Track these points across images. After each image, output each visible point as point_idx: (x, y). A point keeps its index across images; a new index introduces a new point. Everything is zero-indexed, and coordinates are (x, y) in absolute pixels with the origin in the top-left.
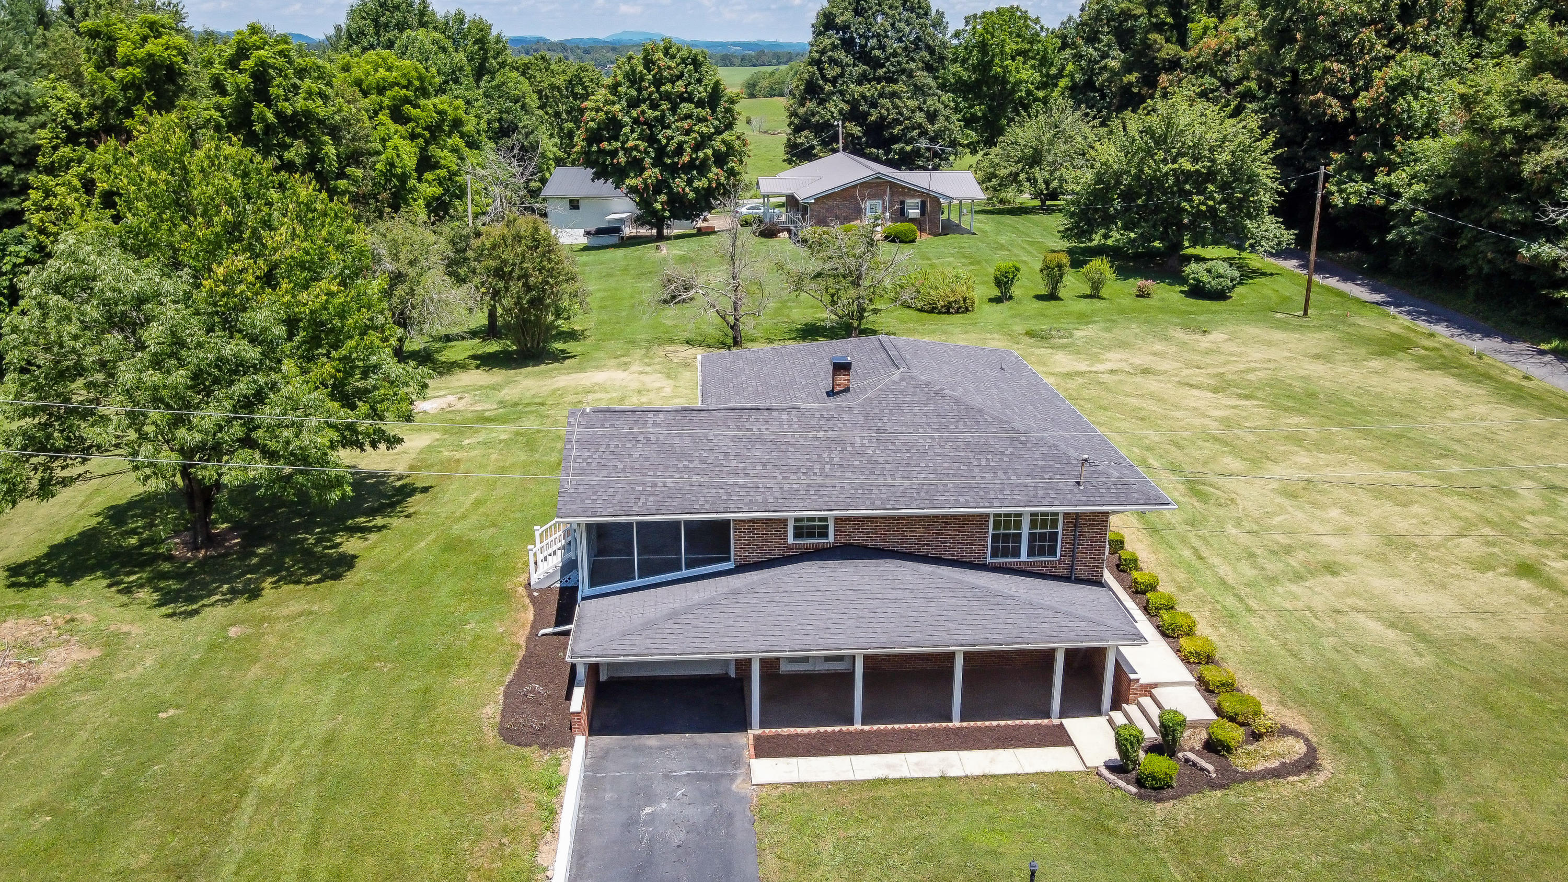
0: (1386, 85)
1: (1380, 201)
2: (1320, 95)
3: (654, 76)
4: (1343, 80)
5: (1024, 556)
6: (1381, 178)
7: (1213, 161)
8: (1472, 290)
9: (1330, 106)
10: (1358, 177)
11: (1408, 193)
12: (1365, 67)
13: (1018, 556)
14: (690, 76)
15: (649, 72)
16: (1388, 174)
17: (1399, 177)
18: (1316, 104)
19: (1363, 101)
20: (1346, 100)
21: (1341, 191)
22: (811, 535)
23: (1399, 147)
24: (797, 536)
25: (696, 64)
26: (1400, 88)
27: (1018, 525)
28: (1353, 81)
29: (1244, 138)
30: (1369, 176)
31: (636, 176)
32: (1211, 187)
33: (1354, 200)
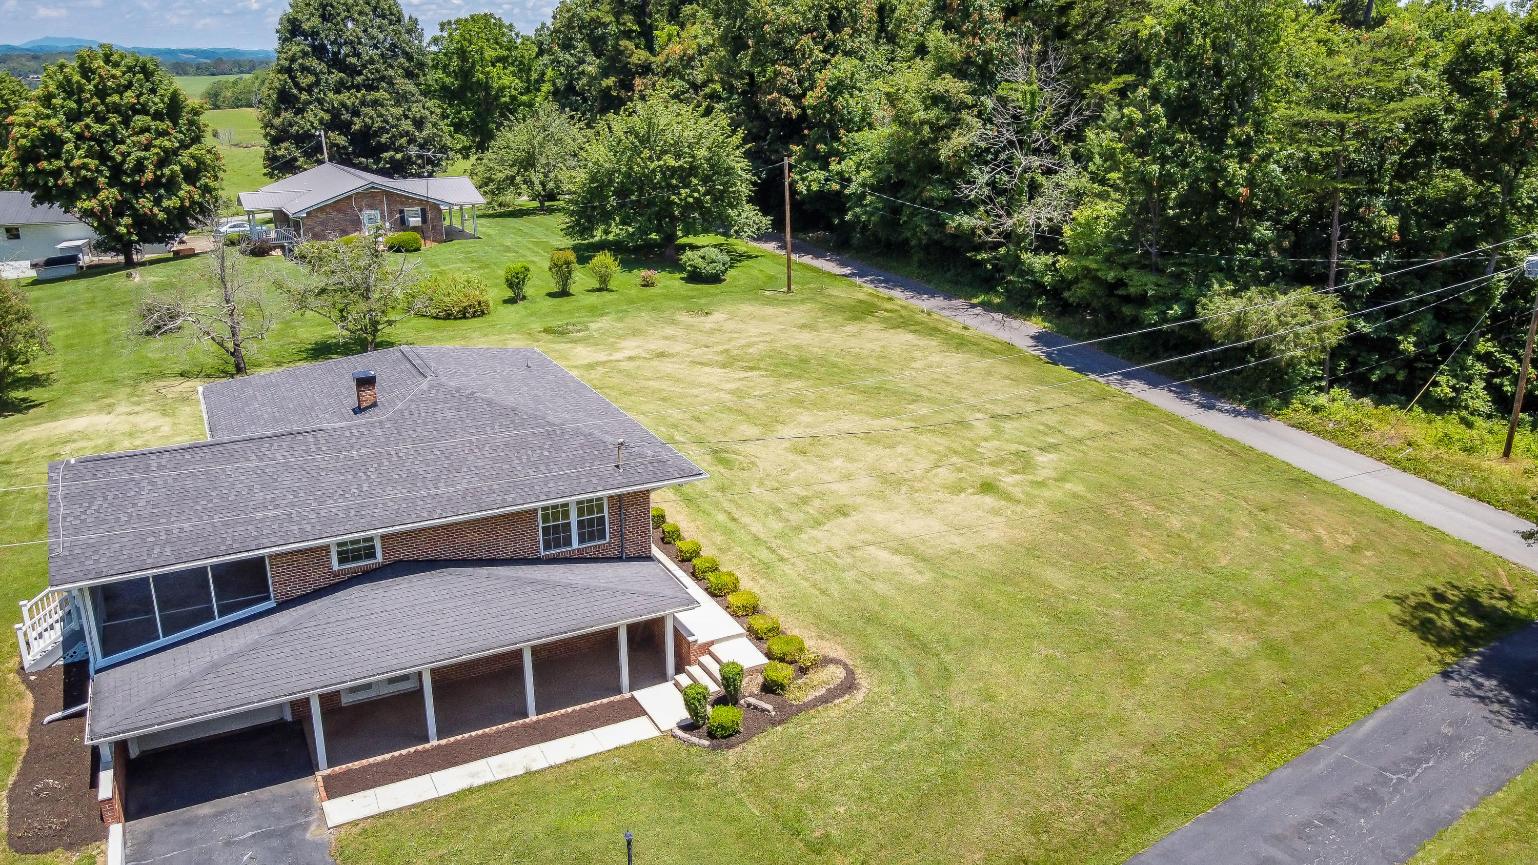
0: (827, 85)
1: (836, 187)
2: (775, 95)
3: (96, 86)
4: (791, 81)
5: (575, 545)
6: (834, 167)
7: (693, 157)
8: (916, 258)
9: (785, 105)
10: (816, 166)
11: (857, 179)
12: (808, 70)
13: (570, 544)
14: (141, 86)
15: (89, 80)
16: (839, 163)
17: (848, 165)
18: (772, 103)
19: (810, 99)
20: (797, 99)
21: (803, 179)
22: (357, 558)
23: (844, 139)
24: (341, 561)
25: (144, 70)
26: (838, 88)
27: (566, 515)
28: (800, 83)
29: (717, 135)
30: (825, 166)
31: (89, 198)
32: (695, 181)
33: (815, 187)
